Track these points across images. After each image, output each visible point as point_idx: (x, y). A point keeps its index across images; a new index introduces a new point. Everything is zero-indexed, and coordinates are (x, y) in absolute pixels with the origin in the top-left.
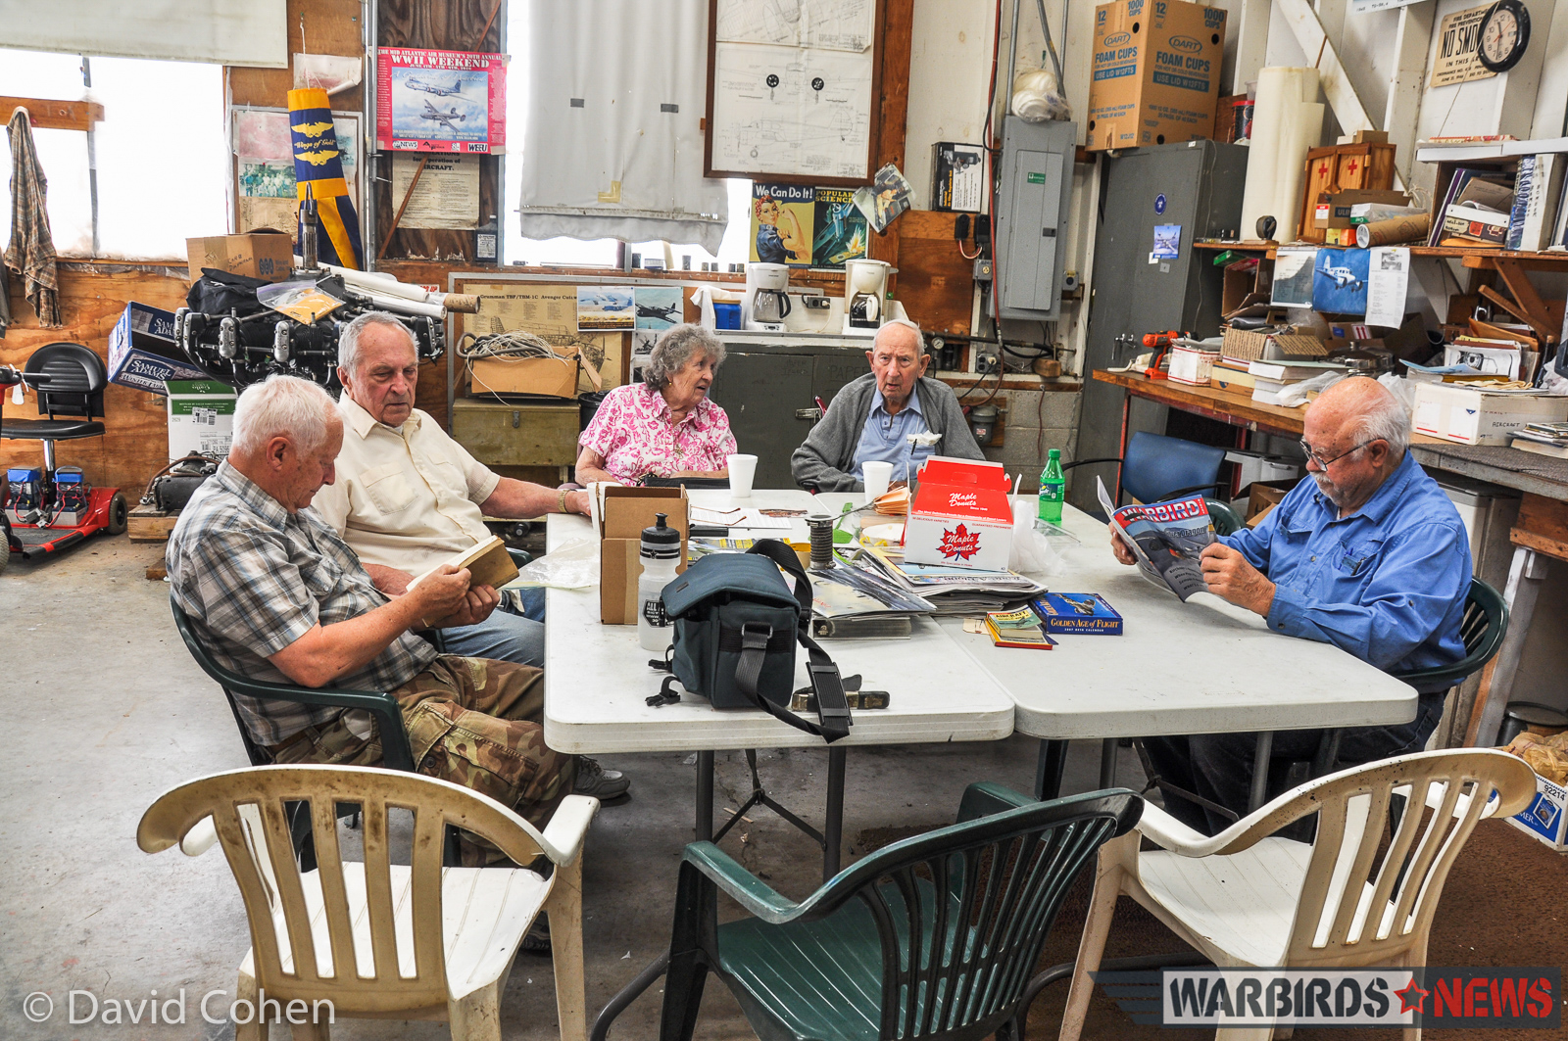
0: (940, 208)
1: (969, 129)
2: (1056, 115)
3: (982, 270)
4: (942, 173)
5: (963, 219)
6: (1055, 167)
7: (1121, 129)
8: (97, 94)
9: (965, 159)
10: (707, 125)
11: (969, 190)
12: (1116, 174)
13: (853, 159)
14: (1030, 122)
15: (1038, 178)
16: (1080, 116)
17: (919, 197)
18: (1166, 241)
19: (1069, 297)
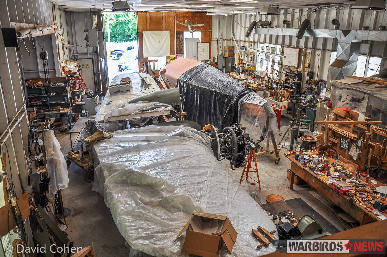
0: (214, 62)
1: (216, 56)
2: (222, 55)
3: (217, 66)
4: (214, 59)
5: (216, 63)
6: (222, 58)
7: (227, 56)
8: (158, 59)
9: (215, 58)
10: (198, 58)
11: (216, 60)
12: (227, 58)
13: (208, 59)
14: (220, 55)
15: (221, 59)
16: (224, 54)
17: (212, 61)
18: (230, 65)
19: (224, 67)
